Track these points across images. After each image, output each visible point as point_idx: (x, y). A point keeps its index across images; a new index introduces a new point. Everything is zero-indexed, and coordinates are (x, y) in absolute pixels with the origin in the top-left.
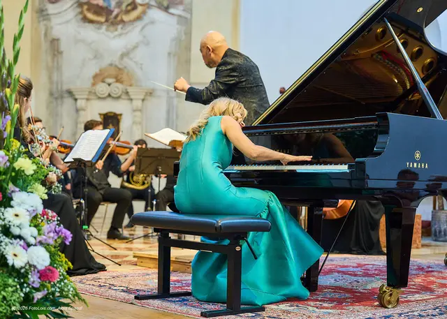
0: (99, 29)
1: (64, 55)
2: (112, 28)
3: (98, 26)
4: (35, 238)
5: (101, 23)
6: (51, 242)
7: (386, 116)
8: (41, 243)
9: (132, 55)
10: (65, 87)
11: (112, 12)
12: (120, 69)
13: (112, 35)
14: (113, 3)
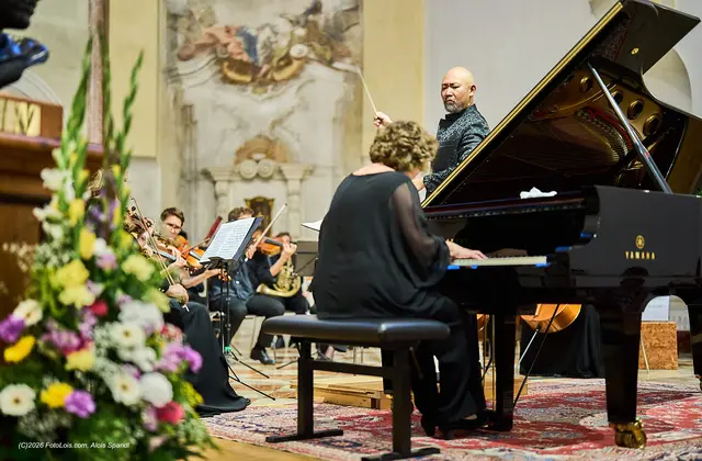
0: (244, 90)
1: (200, 125)
2: (259, 90)
3: (242, 87)
4: (151, 363)
5: (247, 84)
6: (175, 369)
7: (595, 189)
8: (159, 371)
9: (286, 124)
10: (200, 168)
11: (260, 68)
12: (270, 142)
13: (260, 98)
14: (261, 59)
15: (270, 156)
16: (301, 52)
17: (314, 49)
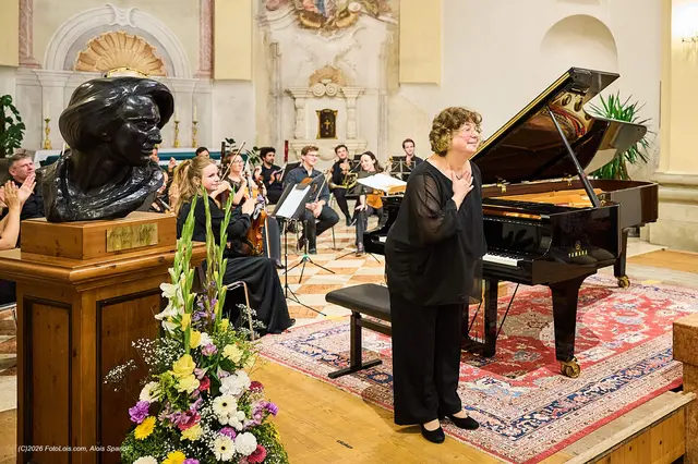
2: (327, 34)
3: (314, 31)
4: (243, 423)
5: (317, 29)
8: (248, 429)
9: (345, 58)
10: (284, 87)
11: (326, 19)
12: (335, 70)
13: (326, 39)
14: (327, 11)
15: (334, 80)
16: (356, 7)
17: (365, 6)
